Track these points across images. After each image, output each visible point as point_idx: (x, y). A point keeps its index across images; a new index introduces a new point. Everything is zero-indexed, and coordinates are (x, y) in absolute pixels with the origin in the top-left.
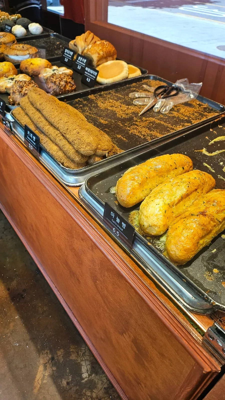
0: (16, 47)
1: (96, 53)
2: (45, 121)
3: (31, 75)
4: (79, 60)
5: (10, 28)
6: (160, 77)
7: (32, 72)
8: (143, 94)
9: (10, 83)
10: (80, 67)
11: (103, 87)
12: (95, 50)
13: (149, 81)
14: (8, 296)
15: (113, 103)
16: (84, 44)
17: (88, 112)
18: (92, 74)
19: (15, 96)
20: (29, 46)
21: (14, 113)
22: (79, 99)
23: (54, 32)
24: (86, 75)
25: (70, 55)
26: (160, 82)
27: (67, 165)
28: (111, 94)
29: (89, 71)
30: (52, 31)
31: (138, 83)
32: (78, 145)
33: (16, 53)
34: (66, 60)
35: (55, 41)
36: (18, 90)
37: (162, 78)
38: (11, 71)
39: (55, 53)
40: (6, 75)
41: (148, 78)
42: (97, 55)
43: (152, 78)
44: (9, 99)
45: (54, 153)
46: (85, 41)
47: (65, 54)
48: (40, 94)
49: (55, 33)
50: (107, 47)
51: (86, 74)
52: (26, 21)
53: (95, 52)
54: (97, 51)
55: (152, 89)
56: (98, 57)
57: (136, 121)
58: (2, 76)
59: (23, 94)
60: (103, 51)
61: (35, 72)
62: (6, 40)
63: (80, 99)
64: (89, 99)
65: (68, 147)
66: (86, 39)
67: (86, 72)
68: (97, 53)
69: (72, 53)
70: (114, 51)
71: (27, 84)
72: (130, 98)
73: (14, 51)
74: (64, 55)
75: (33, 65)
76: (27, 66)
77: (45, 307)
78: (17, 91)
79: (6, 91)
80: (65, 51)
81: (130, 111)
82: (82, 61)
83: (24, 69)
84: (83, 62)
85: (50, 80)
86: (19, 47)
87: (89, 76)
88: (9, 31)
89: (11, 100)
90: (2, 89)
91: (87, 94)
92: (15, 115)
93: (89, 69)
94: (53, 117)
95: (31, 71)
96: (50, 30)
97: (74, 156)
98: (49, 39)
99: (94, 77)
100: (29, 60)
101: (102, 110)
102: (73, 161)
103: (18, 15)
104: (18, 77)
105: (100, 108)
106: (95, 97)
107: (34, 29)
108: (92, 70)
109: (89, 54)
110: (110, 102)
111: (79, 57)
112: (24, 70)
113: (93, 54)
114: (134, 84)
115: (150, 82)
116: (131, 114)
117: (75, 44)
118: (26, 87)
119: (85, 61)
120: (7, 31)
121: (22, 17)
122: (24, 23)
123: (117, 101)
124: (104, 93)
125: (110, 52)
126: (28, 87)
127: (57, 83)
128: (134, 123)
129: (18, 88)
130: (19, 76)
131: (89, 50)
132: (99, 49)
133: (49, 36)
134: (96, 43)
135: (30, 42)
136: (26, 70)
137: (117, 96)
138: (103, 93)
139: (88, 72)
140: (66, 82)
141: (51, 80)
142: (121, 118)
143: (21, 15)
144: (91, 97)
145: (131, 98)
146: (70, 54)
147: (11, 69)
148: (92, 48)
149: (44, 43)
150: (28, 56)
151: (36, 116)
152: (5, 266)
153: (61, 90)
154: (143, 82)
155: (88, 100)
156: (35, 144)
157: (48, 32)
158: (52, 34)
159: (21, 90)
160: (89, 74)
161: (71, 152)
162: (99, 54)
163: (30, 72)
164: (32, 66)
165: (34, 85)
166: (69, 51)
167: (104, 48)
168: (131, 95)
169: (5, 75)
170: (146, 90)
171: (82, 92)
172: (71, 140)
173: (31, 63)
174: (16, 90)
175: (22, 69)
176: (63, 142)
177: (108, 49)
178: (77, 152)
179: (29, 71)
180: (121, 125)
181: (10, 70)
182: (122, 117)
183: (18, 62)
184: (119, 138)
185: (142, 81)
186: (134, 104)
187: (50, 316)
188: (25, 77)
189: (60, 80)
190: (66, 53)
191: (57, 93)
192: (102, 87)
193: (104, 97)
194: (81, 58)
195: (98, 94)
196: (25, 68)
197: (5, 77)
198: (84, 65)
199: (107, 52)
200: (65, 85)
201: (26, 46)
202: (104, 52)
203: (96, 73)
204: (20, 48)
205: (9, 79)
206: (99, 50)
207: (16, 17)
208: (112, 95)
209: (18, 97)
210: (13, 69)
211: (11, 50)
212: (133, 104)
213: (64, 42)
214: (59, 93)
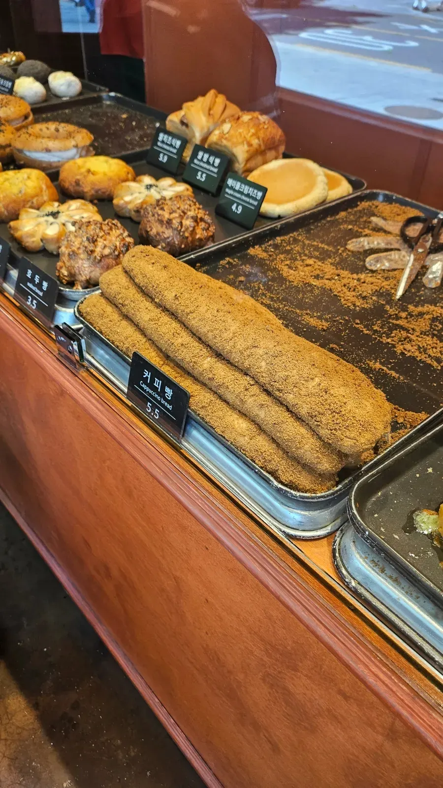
0: (41, 130)
1: (243, 142)
2: (197, 344)
3: (89, 198)
4: (201, 160)
5: (10, 84)
6: (400, 197)
7: (93, 192)
8: (378, 241)
9: (51, 224)
10: (204, 175)
11: (279, 226)
12: (241, 136)
13: (373, 204)
14: (37, 725)
15: (316, 267)
16: (208, 122)
17: (266, 297)
18: (248, 195)
19: (77, 263)
20: (71, 128)
21: (88, 313)
22: (227, 259)
23: (111, 91)
24: (231, 198)
25: (175, 148)
26: (404, 207)
27: (291, 478)
28: (301, 243)
29: (237, 188)
30: (103, 88)
31: (350, 210)
32: (335, 429)
33: (45, 146)
34: (163, 159)
35: (116, 111)
36: (86, 247)
37: (407, 199)
38: (44, 193)
39: (127, 140)
40: (33, 203)
41: (373, 197)
42: (246, 147)
43: (381, 198)
44: (59, 271)
45: (243, 441)
46: (209, 114)
47: (159, 144)
48: (165, 267)
49: (112, 94)
50: (267, 128)
51: (228, 194)
52: (39, 68)
53: (240, 140)
54: (245, 137)
55: (394, 227)
56: (247, 152)
57: (398, 318)
58: (24, 206)
59: (99, 258)
60: (258, 138)
61: (100, 192)
62: (9, 112)
63: (231, 261)
64: (252, 257)
65: (291, 430)
66: (210, 109)
67: (227, 190)
68: (245, 143)
69: (178, 143)
70: (281, 136)
71: (106, 232)
72: (349, 251)
73: (39, 140)
74: (155, 148)
75: (93, 174)
76: (78, 177)
77: (131, 747)
78: (81, 251)
79: (44, 246)
80: (158, 136)
81: (367, 290)
82: (208, 162)
83: (71, 184)
84: (213, 165)
85: (153, 215)
86: (48, 129)
87: (239, 199)
88: (7, 90)
89: (66, 273)
90: (33, 242)
91: (244, 245)
92: (88, 317)
93: (239, 184)
94: (225, 335)
95: (90, 191)
96: (98, 87)
97: (318, 458)
98: (101, 107)
99: (256, 203)
100: (80, 161)
101: (298, 290)
102: (308, 468)
103: (17, 53)
104: (68, 208)
105: (290, 282)
106: (265, 251)
107: (62, 85)
108: (245, 184)
109: (225, 146)
110: (307, 265)
111: (200, 154)
112: (72, 189)
113: (235, 145)
114: (343, 214)
115: (377, 207)
116: (374, 298)
117: (185, 121)
118: (105, 240)
119: (217, 161)
120: (4, 91)
121: (28, 57)
122: (36, 71)
123: (322, 260)
124: (282, 240)
125: (273, 138)
126: (108, 237)
127: (176, 223)
128: (393, 324)
129: (86, 244)
130: (70, 206)
131: (225, 137)
132: (250, 134)
133: (99, 100)
134: (241, 119)
135: (58, 114)
136: (77, 188)
137: (317, 248)
138: (280, 242)
139: (234, 190)
140: (196, 220)
141: (159, 215)
142: (355, 310)
143: (25, 54)
144: (256, 251)
145: (352, 252)
146: (174, 144)
147: (44, 187)
148: (232, 132)
149: (91, 116)
150: (74, 151)
151: (166, 328)
152: (20, 642)
153: (185, 240)
154: (359, 208)
155: (251, 260)
156: (170, 407)
157: (94, 90)
158: (109, 96)
159: (91, 248)
160: (238, 195)
161: (308, 448)
162: (250, 145)
163: (87, 192)
164: (91, 178)
165: (121, 231)
166: (170, 138)
167: (260, 129)
168: (353, 245)
169: (30, 204)
170: (378, 230)
171: (233, 243)
172: (303, 411)
173: (89, 171)
174: (79, 248)
175: (67, 185)
176: (271, 414)
177: (268, 134)
178: (327, 446)
179: (86, 190)
180: (366, 332)
181: (41, 191)
182: (354, 305)
183: (51, 165)
184: (378, 372)
185: (357, 206)
186: (370, 268)
187: (148, 773)
188: (85, 207)
189: (180, 215)
190: (163, 142)
191: (175, 246)
192: (276, 226)
193: (288, 252)
194: (206, 156)
195: (270, 242)
196: (76, 182)
197: (32, 207)
198: (216, 170)
199: (268, 140)
200: (194, 228)
201: (64, 128)
202: (261, 139)
203: (260, 194)
204: (48, 132)
205: (47, 215)
206: (252, 136)
207: (14, 59)
208: (304, 245)
209: (85, 265)
210: (48, 187)
211: (31, 137)
212: (367, 269)
213: (138, 113)
214: (180, 247)
